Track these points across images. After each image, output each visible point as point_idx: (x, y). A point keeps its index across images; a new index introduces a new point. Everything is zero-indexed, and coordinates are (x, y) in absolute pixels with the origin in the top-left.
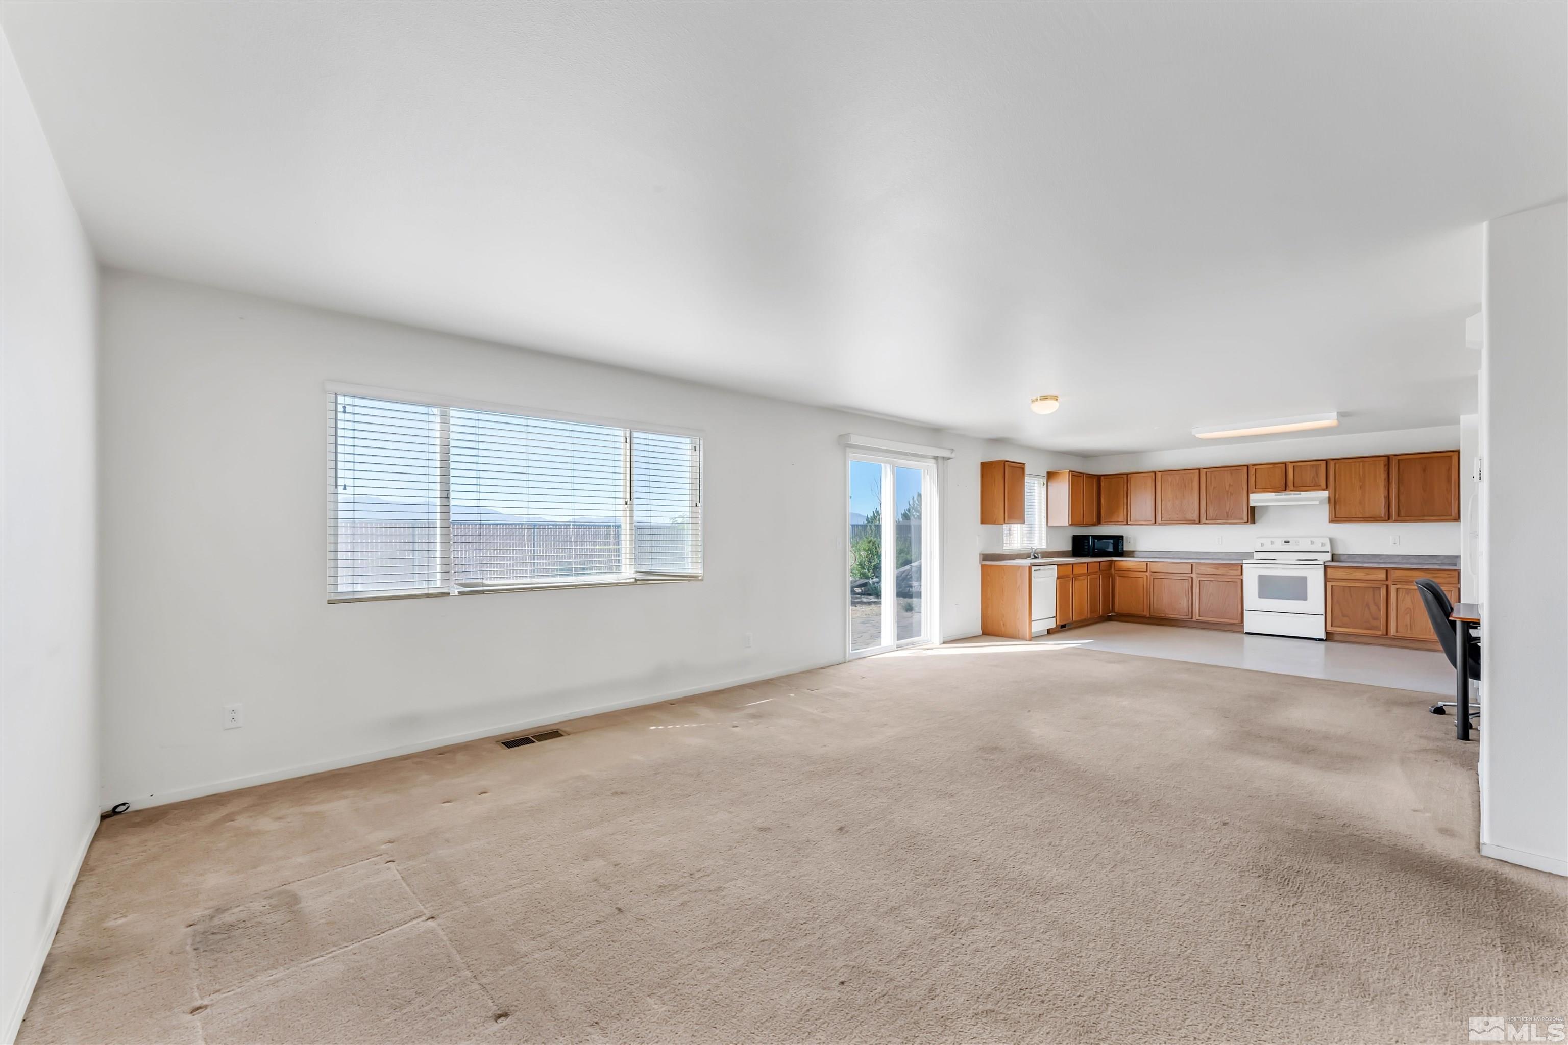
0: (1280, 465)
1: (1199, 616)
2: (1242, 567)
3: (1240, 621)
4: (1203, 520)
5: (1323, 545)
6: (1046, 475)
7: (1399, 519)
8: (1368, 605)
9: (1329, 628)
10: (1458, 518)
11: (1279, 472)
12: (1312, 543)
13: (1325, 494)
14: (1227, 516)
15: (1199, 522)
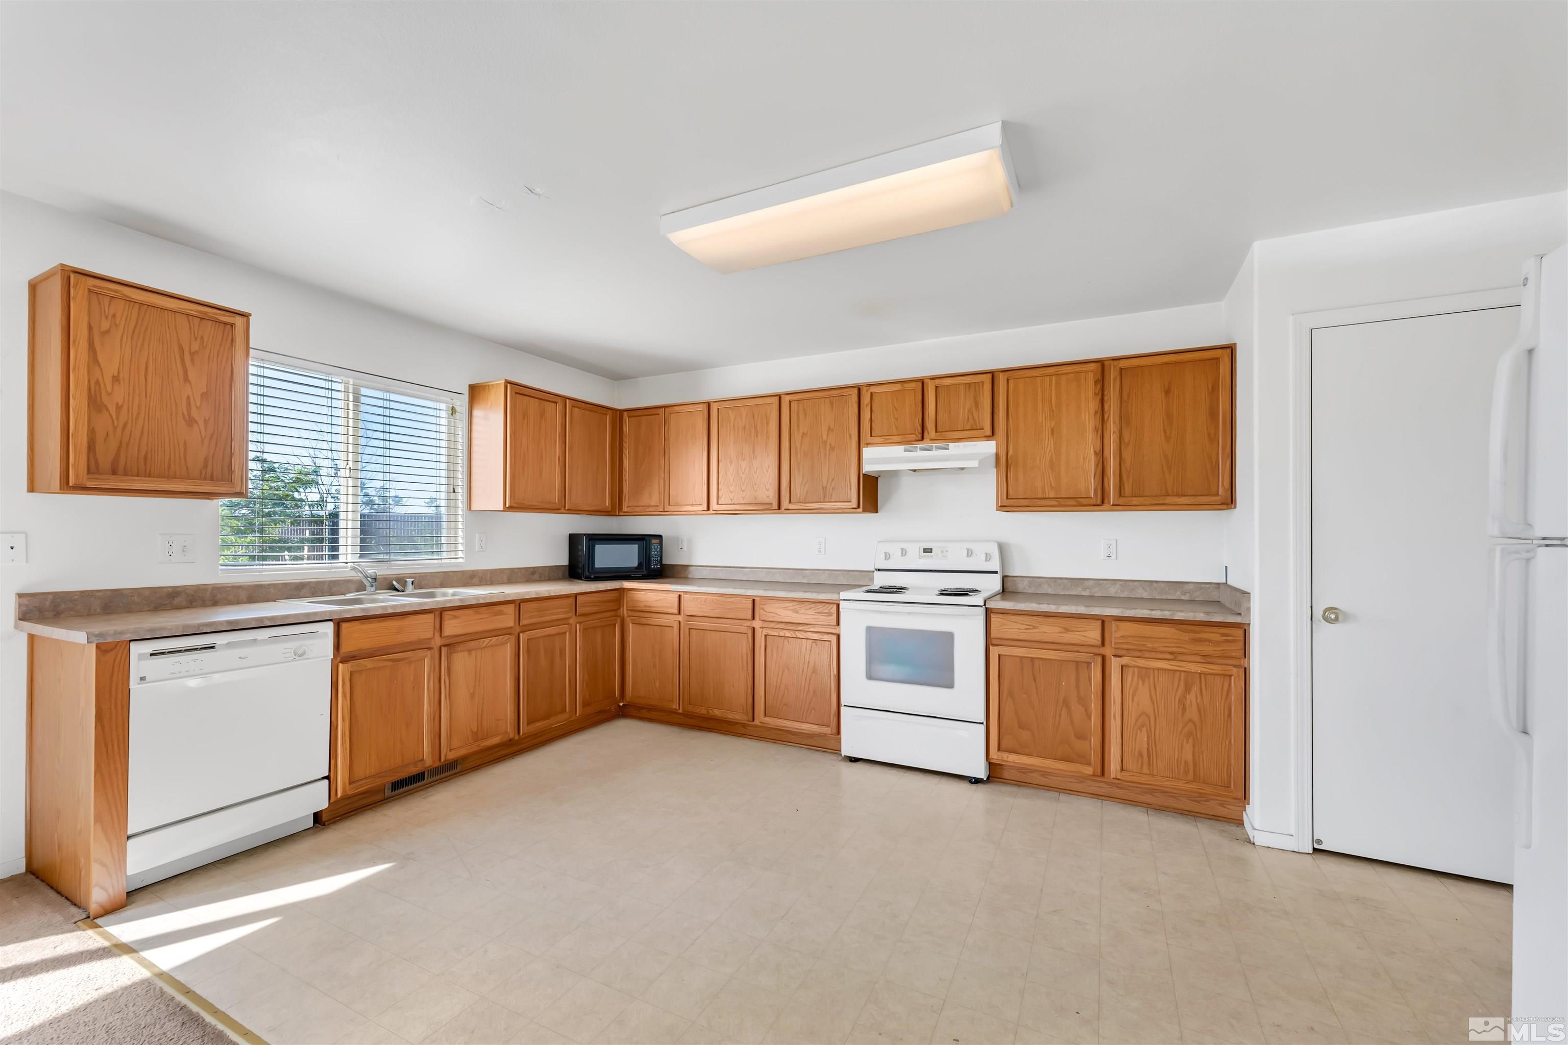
0: (913, 385)
1: (765, 715)
2: (838, 605)
3: (835, 731)
4: (785, 504)
5: (988, 557)
6: (466, 391)
7: (1121, 501)
8: (1066, 703)
9: (994, 754)
10: (1230, 502)
11: (911, 403)
12: (970, 553)
13: (989, 447)
14: (825, 496)
15: (779, 508)
